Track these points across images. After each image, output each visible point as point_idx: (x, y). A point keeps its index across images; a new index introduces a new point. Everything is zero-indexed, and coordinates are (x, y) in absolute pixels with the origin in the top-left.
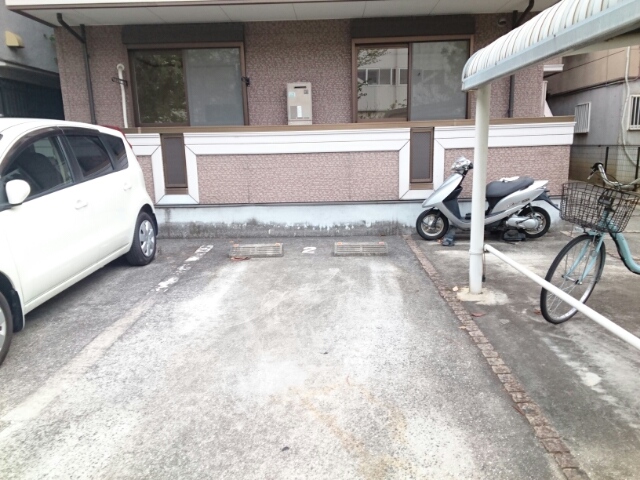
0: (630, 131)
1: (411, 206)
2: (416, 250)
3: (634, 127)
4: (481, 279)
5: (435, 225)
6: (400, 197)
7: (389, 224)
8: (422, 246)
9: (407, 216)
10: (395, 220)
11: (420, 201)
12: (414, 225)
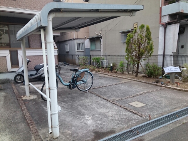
0: (77, 51)
1: (13, 73)
2: (14, 87)
3: (78, 50)
4: (29, 92)
5: (20, 79)
6: (8, 70)
7: (5, 80)
8: (16, 85)
9: (11, 77)
10: (7, 78)
11: (15, 72)
12: (14, 79)
